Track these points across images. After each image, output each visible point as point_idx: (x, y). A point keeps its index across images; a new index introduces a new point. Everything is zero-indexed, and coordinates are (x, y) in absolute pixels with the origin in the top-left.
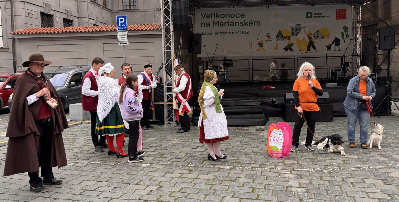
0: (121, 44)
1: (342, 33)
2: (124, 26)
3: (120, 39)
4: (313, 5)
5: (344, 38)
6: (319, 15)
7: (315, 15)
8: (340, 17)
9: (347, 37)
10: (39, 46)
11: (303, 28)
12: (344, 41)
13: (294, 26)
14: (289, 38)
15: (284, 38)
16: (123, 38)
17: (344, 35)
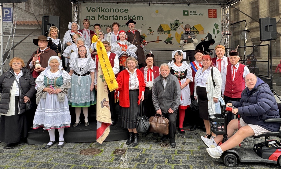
1: (214, 29)
2: (9, 18)
4: (189, 4)
5: (215, 34)
6: (194, 13)
7: (191, 13)
8: (211, 15)
9: (217, 33)
11: (181, 24)
12: (216, 36)
13: (173, 21)
14: (169, 32)
15: (165, 32)
17: (215, 31)
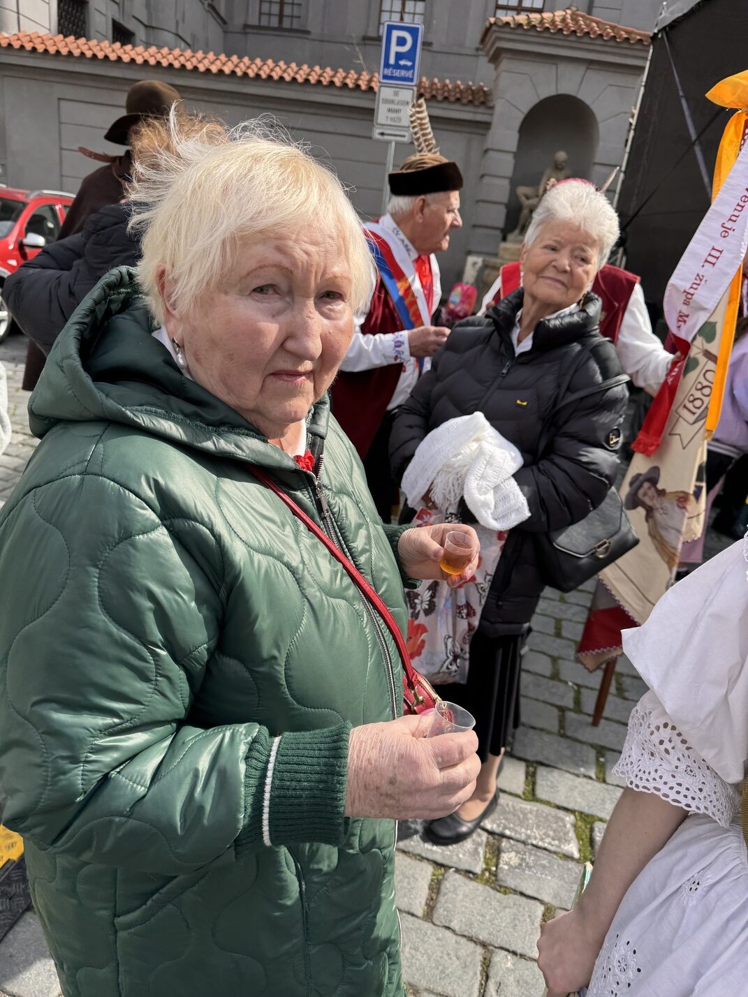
0: (382, 134)
2: (405, 68)
3: (382, 115)
10: (63, 103)
16: (394, 115)
